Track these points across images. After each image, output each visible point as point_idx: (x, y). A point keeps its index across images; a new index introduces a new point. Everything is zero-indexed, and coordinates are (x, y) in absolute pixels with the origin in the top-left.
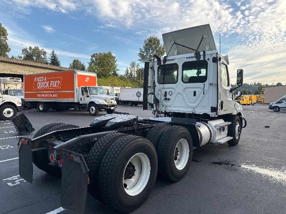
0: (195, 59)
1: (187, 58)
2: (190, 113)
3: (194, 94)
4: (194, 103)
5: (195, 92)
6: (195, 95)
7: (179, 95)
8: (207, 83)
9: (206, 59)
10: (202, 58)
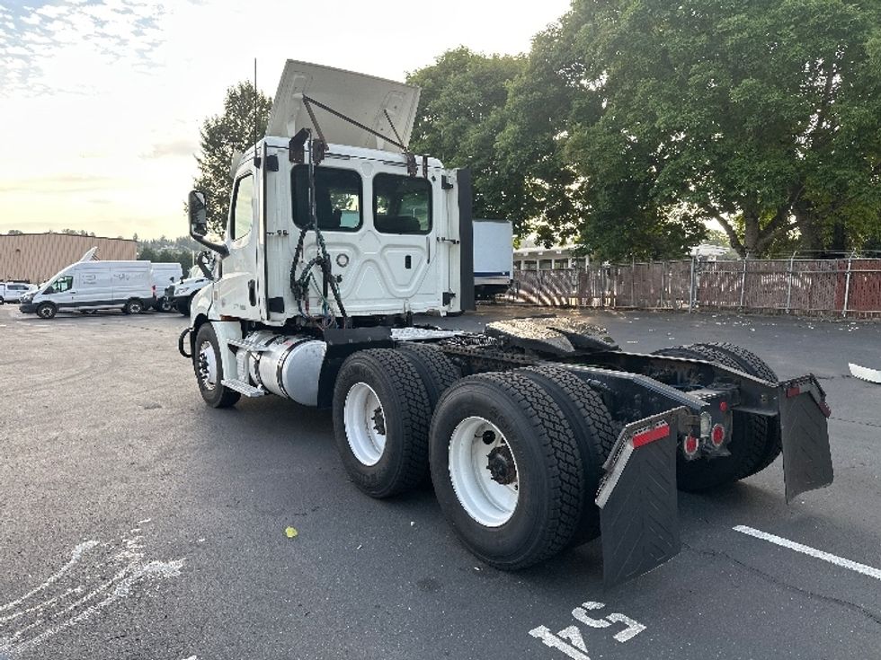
0: (404, 172)
1: (386, 163)
2: (398, 312)
3: (406, 262)
4: (407, 286)
5: (408, 259)
6: (408, 265)
7: (369, 267)
8: (432, 235)
9: (429, 178)
10: (420, 174)
